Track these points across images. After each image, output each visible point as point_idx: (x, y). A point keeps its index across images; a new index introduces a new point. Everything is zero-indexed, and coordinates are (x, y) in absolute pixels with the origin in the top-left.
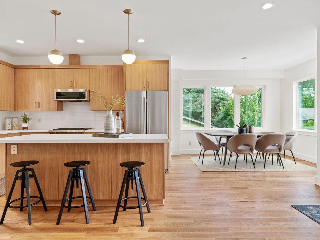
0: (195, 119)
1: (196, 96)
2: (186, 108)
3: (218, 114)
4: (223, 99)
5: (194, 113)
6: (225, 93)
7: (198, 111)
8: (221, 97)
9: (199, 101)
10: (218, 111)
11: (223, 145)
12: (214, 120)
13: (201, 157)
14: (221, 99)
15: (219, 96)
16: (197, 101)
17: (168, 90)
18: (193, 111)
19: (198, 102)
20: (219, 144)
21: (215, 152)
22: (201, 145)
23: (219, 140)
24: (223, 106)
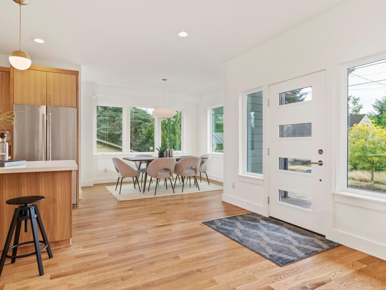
0: (113, 142)
1: (114, 115)
2: (101, 129)
3: (139, 137)
4: (145, 121)
5: (112, 135)
6: (148, 113)
7: (116, 132)
8: (143, 118)
9: (118, 122)
10: (139, 133)
11: (143, 171)
12: (135, 143)
13: (119, 186)
14: (143, 120)
15: (140, 116)
16: (116, 121)
17: (77, 107)
18: (110, 132)
19: (116, 123)
20: (139, 170)
21: (135, 178)
22: (118, 171)
23: (138, 166)
24: (145, 127)
